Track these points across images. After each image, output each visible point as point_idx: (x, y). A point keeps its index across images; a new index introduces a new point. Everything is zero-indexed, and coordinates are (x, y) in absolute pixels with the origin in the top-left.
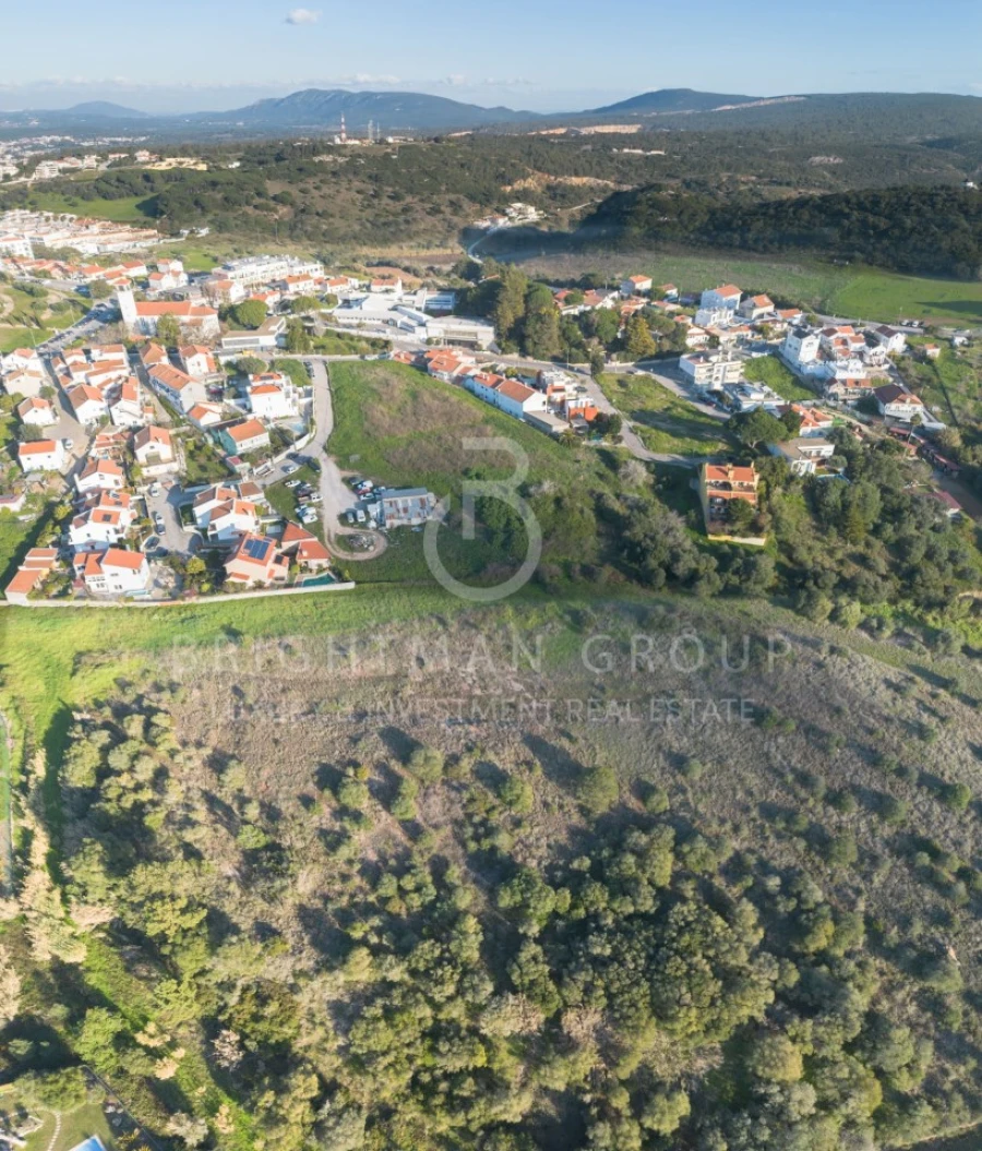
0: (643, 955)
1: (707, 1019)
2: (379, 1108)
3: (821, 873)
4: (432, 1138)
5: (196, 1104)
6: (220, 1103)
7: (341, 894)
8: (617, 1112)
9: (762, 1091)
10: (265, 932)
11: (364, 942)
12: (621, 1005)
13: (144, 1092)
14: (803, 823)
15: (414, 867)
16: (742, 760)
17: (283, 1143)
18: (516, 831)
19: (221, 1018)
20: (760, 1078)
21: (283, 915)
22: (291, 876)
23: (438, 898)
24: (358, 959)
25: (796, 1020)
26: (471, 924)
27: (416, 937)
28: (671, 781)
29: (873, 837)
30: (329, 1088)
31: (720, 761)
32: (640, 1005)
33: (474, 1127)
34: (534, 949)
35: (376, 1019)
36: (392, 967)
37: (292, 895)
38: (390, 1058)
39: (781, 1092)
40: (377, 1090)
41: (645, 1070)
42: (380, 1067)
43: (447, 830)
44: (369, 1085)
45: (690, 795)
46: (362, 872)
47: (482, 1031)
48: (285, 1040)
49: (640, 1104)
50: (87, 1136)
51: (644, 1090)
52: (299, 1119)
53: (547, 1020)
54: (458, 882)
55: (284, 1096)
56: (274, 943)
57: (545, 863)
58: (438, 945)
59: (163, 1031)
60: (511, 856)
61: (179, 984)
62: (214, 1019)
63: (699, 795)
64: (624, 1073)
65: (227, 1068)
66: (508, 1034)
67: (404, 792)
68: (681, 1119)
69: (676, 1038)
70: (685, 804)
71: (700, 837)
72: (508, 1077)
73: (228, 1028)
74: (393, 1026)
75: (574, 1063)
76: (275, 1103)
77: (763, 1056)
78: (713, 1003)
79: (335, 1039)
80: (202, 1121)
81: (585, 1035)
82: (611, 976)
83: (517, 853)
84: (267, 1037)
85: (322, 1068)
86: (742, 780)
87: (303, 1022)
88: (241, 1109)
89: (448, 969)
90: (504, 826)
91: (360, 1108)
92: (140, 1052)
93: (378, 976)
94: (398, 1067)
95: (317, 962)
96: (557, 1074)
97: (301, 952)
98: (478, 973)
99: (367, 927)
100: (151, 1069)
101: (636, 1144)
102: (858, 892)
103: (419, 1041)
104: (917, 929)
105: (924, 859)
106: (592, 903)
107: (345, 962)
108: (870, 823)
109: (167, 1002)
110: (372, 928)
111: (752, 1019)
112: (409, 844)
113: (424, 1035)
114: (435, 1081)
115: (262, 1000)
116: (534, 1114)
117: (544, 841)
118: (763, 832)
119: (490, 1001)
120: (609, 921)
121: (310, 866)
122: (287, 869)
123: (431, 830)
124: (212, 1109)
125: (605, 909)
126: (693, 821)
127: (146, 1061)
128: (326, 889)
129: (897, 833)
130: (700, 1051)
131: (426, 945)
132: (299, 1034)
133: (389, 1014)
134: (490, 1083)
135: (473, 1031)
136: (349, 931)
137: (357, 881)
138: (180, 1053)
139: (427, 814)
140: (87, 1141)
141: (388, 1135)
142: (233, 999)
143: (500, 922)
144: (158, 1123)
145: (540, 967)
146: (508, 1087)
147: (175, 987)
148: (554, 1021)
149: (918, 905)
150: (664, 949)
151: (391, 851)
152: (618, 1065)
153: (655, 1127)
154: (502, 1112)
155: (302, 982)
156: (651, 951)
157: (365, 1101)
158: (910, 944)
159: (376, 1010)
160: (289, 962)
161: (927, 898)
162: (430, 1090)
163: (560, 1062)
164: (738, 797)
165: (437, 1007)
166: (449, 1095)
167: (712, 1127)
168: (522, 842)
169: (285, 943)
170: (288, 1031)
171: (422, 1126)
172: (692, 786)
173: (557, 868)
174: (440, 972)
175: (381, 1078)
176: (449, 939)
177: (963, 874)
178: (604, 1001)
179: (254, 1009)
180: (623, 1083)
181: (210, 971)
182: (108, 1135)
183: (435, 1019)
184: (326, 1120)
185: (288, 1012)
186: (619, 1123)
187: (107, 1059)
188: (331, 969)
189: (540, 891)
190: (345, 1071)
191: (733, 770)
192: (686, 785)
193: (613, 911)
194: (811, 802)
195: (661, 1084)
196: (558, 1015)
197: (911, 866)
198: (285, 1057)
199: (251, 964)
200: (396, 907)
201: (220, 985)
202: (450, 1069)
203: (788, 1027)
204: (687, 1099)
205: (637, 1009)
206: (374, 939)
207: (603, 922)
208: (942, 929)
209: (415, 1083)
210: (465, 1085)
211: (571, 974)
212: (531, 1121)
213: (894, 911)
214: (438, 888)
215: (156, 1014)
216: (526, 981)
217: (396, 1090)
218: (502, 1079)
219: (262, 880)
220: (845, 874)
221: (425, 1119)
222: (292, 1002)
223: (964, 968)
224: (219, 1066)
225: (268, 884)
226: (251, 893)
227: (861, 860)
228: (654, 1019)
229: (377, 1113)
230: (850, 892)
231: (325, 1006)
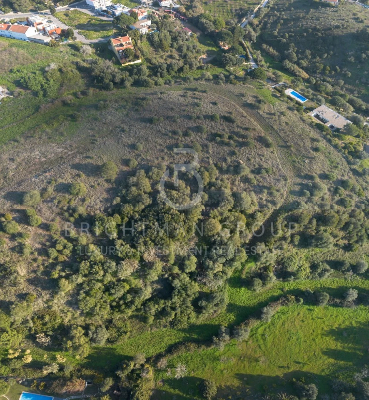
0: (155, 220)
1: (186, 228)
2: (107, 322)
4: (129, 318)
5: (47, 361)
6: (55, 355)
7: (38, 266)
8: (177, 274)
9: (213, 240)
10: (23, 297)
11: (60, 277)
12: (158, 241)
13: (27, 370)
15: (57, 240)
17: (85, 351)
18: (85, 204)
19: (32, 332)
20: (211, 236)
21: (23, 286)
22: (15, 272)
23: (74, 246)
24: (63, 284)
25: (212, 211)
26: (92, 247)
27: (77, 264)
30: (86, 328)
32: (164, 238)
33: (139, 307)
34: (119, 242)
35: (85, 298)
36: (77, 279)
37: (21, 278)
38: (99, 306)
39: (219, 236)
40: (102, 317)
41: (178, 257)
42: (98, 311)
43: (58, 219)
44: (98, 318)
46: (40, 254)
47: (122, 279)
48: (60, 324)
49: (182, 267)
50: (20, 394)
51: (181, 262)
52: (84, 342)
53: (139, 262)
54: (77, 236)
55: (74, 339)
56: (29, 298)
57: (102, 209)
58: (87, 261)
59: (16, 350)
60: (88, 214)
61: (7, 332)
62: (30, 334)
64: (172, 261)
65: (48, 345)
66: (130, 274)
67: (30, 214)
68: (196, 263)
69: (181, 241)
72: (139, 286)
73: (38, 334)
74: (92, 296)
75: (156, 269)
76: (73, 343)
77: (208, 229)
78: (185, 222)
79: (76, 312)
80: (54, 364)
81: (154, 258)
82: (150, 234)
83: (90, 212)
84: (53, 327)
85: (79, 324)
86: (156, 142)
87: (61, 315)
88: (63, 352)
89: (96, 267)
90: (78, 205)
91: (100, 326)
92: (14, 360)
93: (75, 284)
94: (103, 307)
95: (50, 294)
96: (153, 275)
97: (41, 295)
98: (107, 262)
99: (57, 272)
100: (23, 362)
101: (188, 279)
102: (208, 158)
103: (104, 295)
106: (128, 213)
107: (59, 288)
109: (9, 340)
110: (59, 271)
111: (199, 219)
112: (48, 233)
113: (104, 292)
114: (118, 303)
115: (42, 318)
116: (154, 291)
117: (98, 201)
119: (117, 268)
120: (137, 216)
121: (19, 264)
122: (11, 270)
123: (52, 223)
124: (54, 359)
125: (133, 213)
127: (19, 361)
128: (31, 268)
130: (190, 240)
131: (83, 264)
132: (63, 319)
133: (87, 293)
134: (135, 291)
135: (119, 280)
136: (52, 277)
137: (40, 258)
138: (28, 351)
139: (46, 217)
140: (22, 395)
141: (115, 327)
142: (31, 324)
143: (102, 240)
144: (40, 374)
145: (126, 246)
146: (141, 289)
147: (7, 334)
148: (142, 260)
150: (160, 214)
151: (44, 240)
152: (169, 260)
153: (190, 271)
154: (144, 297)
155: (50, 304)
156: (157, 218)
157: (100, 323)
159: (82, 295)
160: (40, 301)
162: (118, 306)
163: (151, 271)
165: (102, 281)
166: (125, 304)
167: (205, 260)
168: (89, 206)
169: (33, 295)
170: (59, 321)
171: (124, 317)
173: (108, 208)
174: (94, 270)
175: (100, 313)
176: (89, 257)
178: (153, 244)
179: (41, 322)
180: (173, 265)
181: (15, 321)
182: (27, 389)
183: (104, 285)
184: (93, 336)
185: (54, 316)
186: (179, 276)
187: (5, 371)
188: (57, 293)
189: (108, 221)
190: (87, 319)
193: (136, 212)
194: (180, 139)
195: (185, 257)
196: (141, 257)
198: (65, 329)
199: (27, 310)
200: (62, 258)
201: (22, 323)
202: (120, 296)
203: (210, 215)
204: (194, 257)
205: (164, 240)
206: (63, 274)
207: (136, 218)
209: (112, 307)
210: (128, 297)
211: (137, 242)
212: (154, 294)
214: (71, 242)
215: (9, 346)
216: (124, 254)
217: (108, 313)
218: (138, 288)
219: (5, 280)
221: (123, 315)
222: (52, 311)
223: (247, 164)
224: (45, 346)
225: (9, 280)
226: (5, 287)
227: (203, 148)
228: (171, 239)
229: (107, 324)
230: (206, 159)
231: (64, 305)
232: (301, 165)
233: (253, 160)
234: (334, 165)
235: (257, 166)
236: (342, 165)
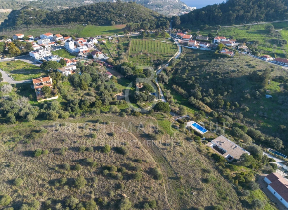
3: (77, 193)
14: (64, 180)
16: (38, 171)
28: (11, 190)
29: (90, 173)
31: (30, 175)
45: (20, 191)
63: (24, 190)
70: (19, 196)
71: (24, 205)
86: (39, 177)
102: (91, 192)
104: (112, 194)
105: (106, 172)
108: (88, 170)
118: (52, 190)
126: (23, 200)
129: (97, 168)
149: (110, 186)
158: (113, 200)
161: (112, 183)
164: (39, 183)
172: (20, 188)
177: (119, 170)
191: (35, 175)
192: (17, 189)
197: (104, 176)
208: (119, 190)
213: (104, 192)
220: (85, 189)
223: (131, 198)
227: (89, 182)
230: (88, 194)
232: (188, 197)
233: (138, 193)
234: (223, 196)
235: (141, 200)
236: (232, 197)
